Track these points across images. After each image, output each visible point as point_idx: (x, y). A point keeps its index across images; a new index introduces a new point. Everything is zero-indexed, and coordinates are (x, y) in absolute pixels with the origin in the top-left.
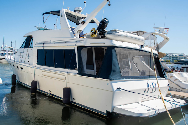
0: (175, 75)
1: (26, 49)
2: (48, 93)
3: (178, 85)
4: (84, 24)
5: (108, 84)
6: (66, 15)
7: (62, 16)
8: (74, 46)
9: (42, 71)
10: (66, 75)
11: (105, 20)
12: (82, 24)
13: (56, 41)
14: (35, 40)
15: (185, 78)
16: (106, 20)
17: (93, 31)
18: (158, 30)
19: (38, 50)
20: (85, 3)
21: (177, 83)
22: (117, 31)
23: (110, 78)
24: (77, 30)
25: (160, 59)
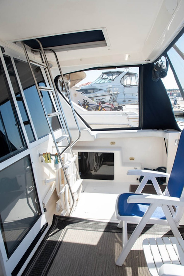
25: (74, 86)
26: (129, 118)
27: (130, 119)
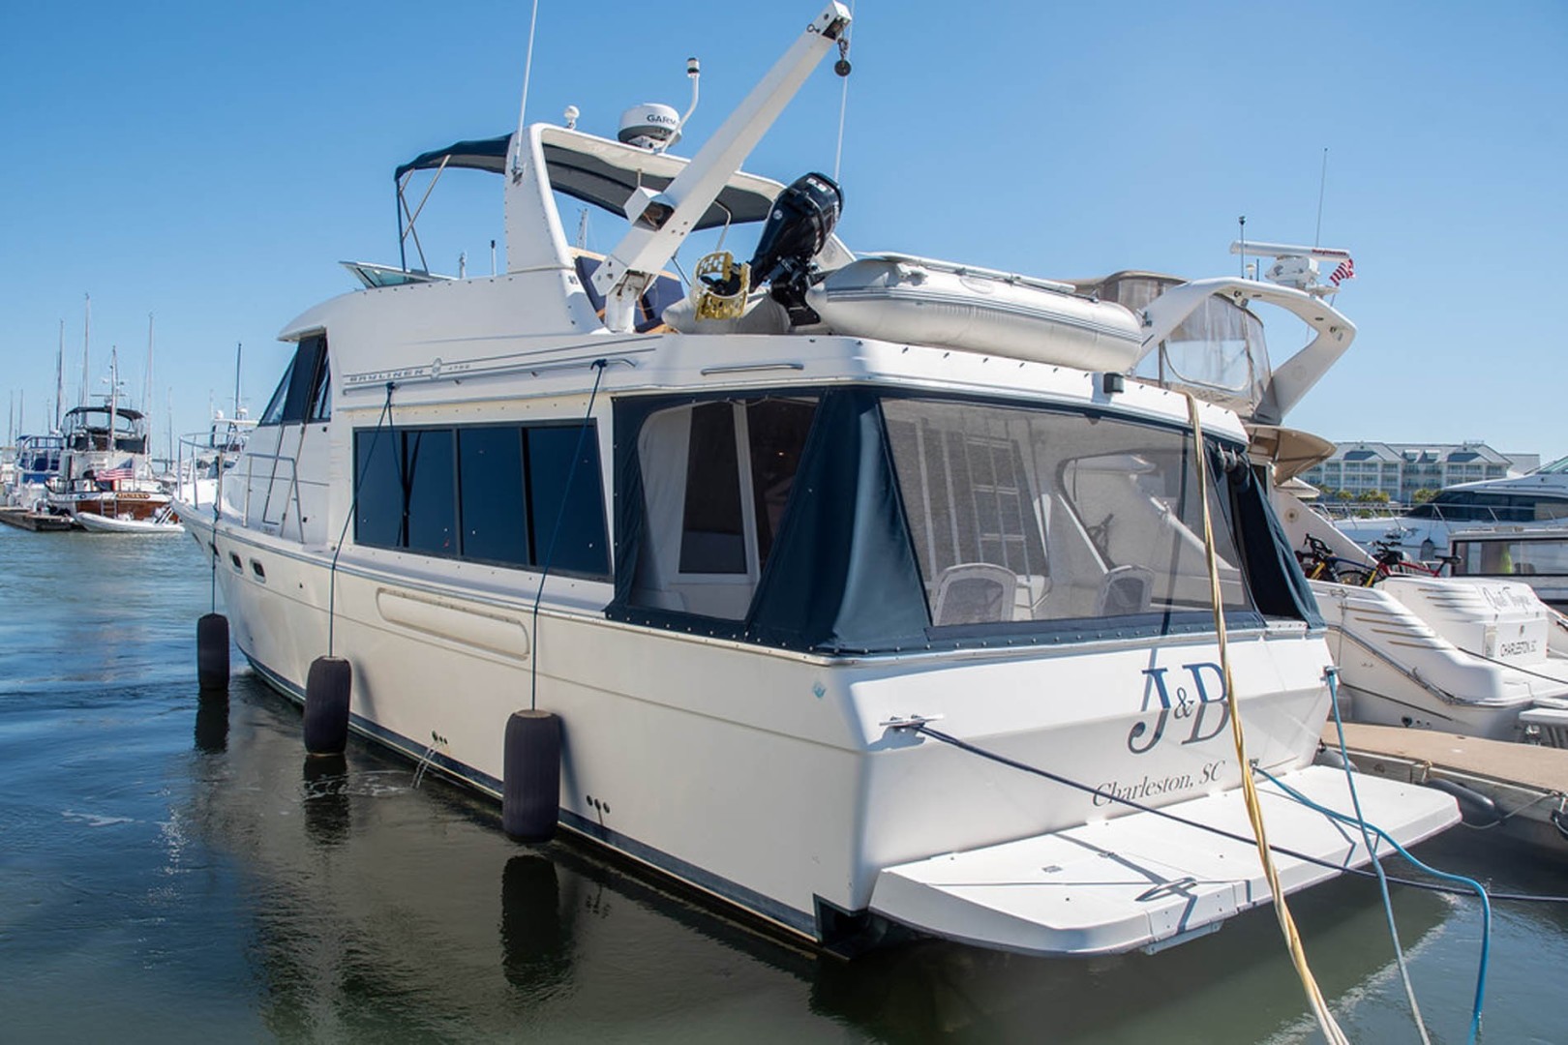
0: (1393, 604)
1: (293, 430)
2: (422, 749)
3: (1415, 677)
4: (660, 223)
5: (820, 693)
6: (548, 162)
7: (517, 178)
8: (584, 392)
9: (380, 590)
10: (527, 619)
11: (810, 187)
12: (649, 226)
13: (472, 366)
14: (341, 363)
15: (1471, 620)
16: (822, 188)
17: (715, 276)
18: (1269, 263)
19: (359, 434)
20: (693, 71)
21: (1408, 658)
22: (905, 269)
23: (837, 646)
24: (619, 278)
25: (1289, 481)
26: (1347, 608)
27: (1348, 612)
